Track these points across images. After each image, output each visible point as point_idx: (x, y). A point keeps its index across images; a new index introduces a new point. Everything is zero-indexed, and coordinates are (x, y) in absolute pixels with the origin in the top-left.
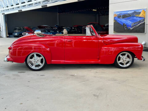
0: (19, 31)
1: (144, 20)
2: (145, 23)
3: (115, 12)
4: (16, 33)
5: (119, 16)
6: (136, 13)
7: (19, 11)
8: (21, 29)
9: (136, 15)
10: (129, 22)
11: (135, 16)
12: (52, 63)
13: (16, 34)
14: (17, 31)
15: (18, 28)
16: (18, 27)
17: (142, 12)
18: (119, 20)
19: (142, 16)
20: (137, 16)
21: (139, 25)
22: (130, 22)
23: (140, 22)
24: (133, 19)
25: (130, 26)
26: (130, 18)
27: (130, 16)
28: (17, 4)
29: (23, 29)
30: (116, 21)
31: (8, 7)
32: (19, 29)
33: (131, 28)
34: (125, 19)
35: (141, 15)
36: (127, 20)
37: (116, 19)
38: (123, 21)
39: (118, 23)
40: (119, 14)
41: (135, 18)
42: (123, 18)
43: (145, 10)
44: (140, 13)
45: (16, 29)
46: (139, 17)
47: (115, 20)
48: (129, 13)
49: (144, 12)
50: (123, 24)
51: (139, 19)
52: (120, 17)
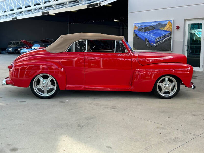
0: (16, 46)
1: (170, 35)
2: (171, 37)
3: (135, 24)
4: (11, 48)
5: (140, 29)
6: (161, 25)
7: (13, 19)
8: (18, 43)
9: (160, 28)
10: (152, 37)
11: (159, 30)
12: (67, 89)
13: (11, 50)
14: (12, 46)
15: (14, 42)
16: (13, 40)
17: (167, 24)
18: (140, 33)
19: (168, 29)
20: (162, 29)
21: (164, 40)
22: (154, 37)
23: (165, 36)
24: (157, 33)
25: (153, 42)
26: (153, 32)
27: (153, 29)
28: (18, 9)
29: (21, 43)
30: (136, 35)
31: (5, 12)
32: (15, 44)
33: (154, 44)
34: (148, 33)
35: (166, 28)
36: (150, 34)
37: (137, 32)
38: (145, 35)
39: (139, 38)
40: (140, 26)
41: (159, 31)
42: (144, 31)
43: (171, 22)
44: (165, 25)
45: (10, 43)
46: (165, 31)
47: (135, 33)
48: (152, 24)
49: (170, 24)
50: (144, 40)
51: (164, 33)
52: (142, 29)
